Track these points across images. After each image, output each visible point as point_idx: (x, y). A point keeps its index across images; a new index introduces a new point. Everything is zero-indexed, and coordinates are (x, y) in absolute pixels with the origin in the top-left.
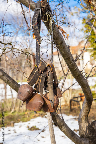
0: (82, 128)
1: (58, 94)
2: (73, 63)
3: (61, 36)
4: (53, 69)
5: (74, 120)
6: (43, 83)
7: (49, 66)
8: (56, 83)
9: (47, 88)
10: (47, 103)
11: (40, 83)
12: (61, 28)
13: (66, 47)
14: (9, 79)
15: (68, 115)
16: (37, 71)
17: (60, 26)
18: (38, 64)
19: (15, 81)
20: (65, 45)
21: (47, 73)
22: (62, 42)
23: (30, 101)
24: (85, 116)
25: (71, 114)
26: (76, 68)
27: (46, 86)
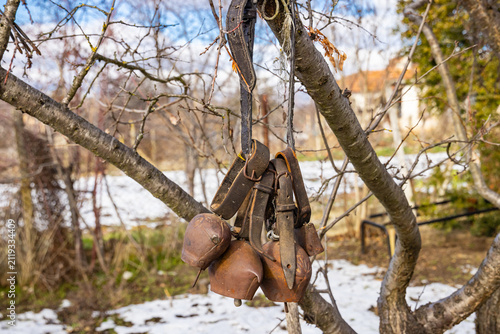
0: (389, 325)
1: (309, 242)
2: (360, 140)
3: (322, 60)
4: (293, 165)
5: (371, 277)
6: (262, 211)
7: (279, 156)
8: (304, 209)
9: (274, 226)
10: (273, 273)
11: (251, 212)
12: (322, 37)
13: (338, 94)
14: (166, 187)
15: (357, 265)
16: (242, 174)
17: (318, 32)
18: (248, 152)
19: (186, 194)
20: (334, 88)
21: (274, 179)
22: (326, 80)
23: (221, 269)
24: (399, 291)
25: (364, 259)
26: (370, 155)
27: (273, 221)
